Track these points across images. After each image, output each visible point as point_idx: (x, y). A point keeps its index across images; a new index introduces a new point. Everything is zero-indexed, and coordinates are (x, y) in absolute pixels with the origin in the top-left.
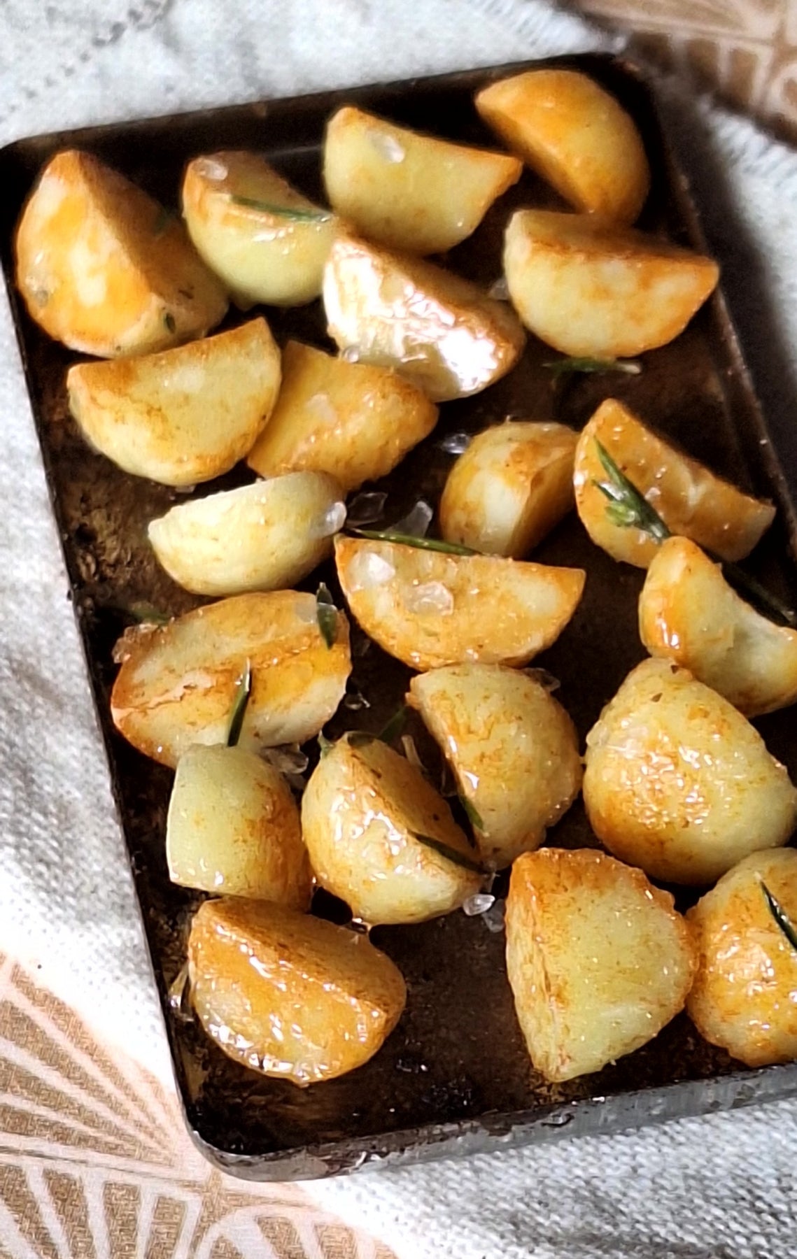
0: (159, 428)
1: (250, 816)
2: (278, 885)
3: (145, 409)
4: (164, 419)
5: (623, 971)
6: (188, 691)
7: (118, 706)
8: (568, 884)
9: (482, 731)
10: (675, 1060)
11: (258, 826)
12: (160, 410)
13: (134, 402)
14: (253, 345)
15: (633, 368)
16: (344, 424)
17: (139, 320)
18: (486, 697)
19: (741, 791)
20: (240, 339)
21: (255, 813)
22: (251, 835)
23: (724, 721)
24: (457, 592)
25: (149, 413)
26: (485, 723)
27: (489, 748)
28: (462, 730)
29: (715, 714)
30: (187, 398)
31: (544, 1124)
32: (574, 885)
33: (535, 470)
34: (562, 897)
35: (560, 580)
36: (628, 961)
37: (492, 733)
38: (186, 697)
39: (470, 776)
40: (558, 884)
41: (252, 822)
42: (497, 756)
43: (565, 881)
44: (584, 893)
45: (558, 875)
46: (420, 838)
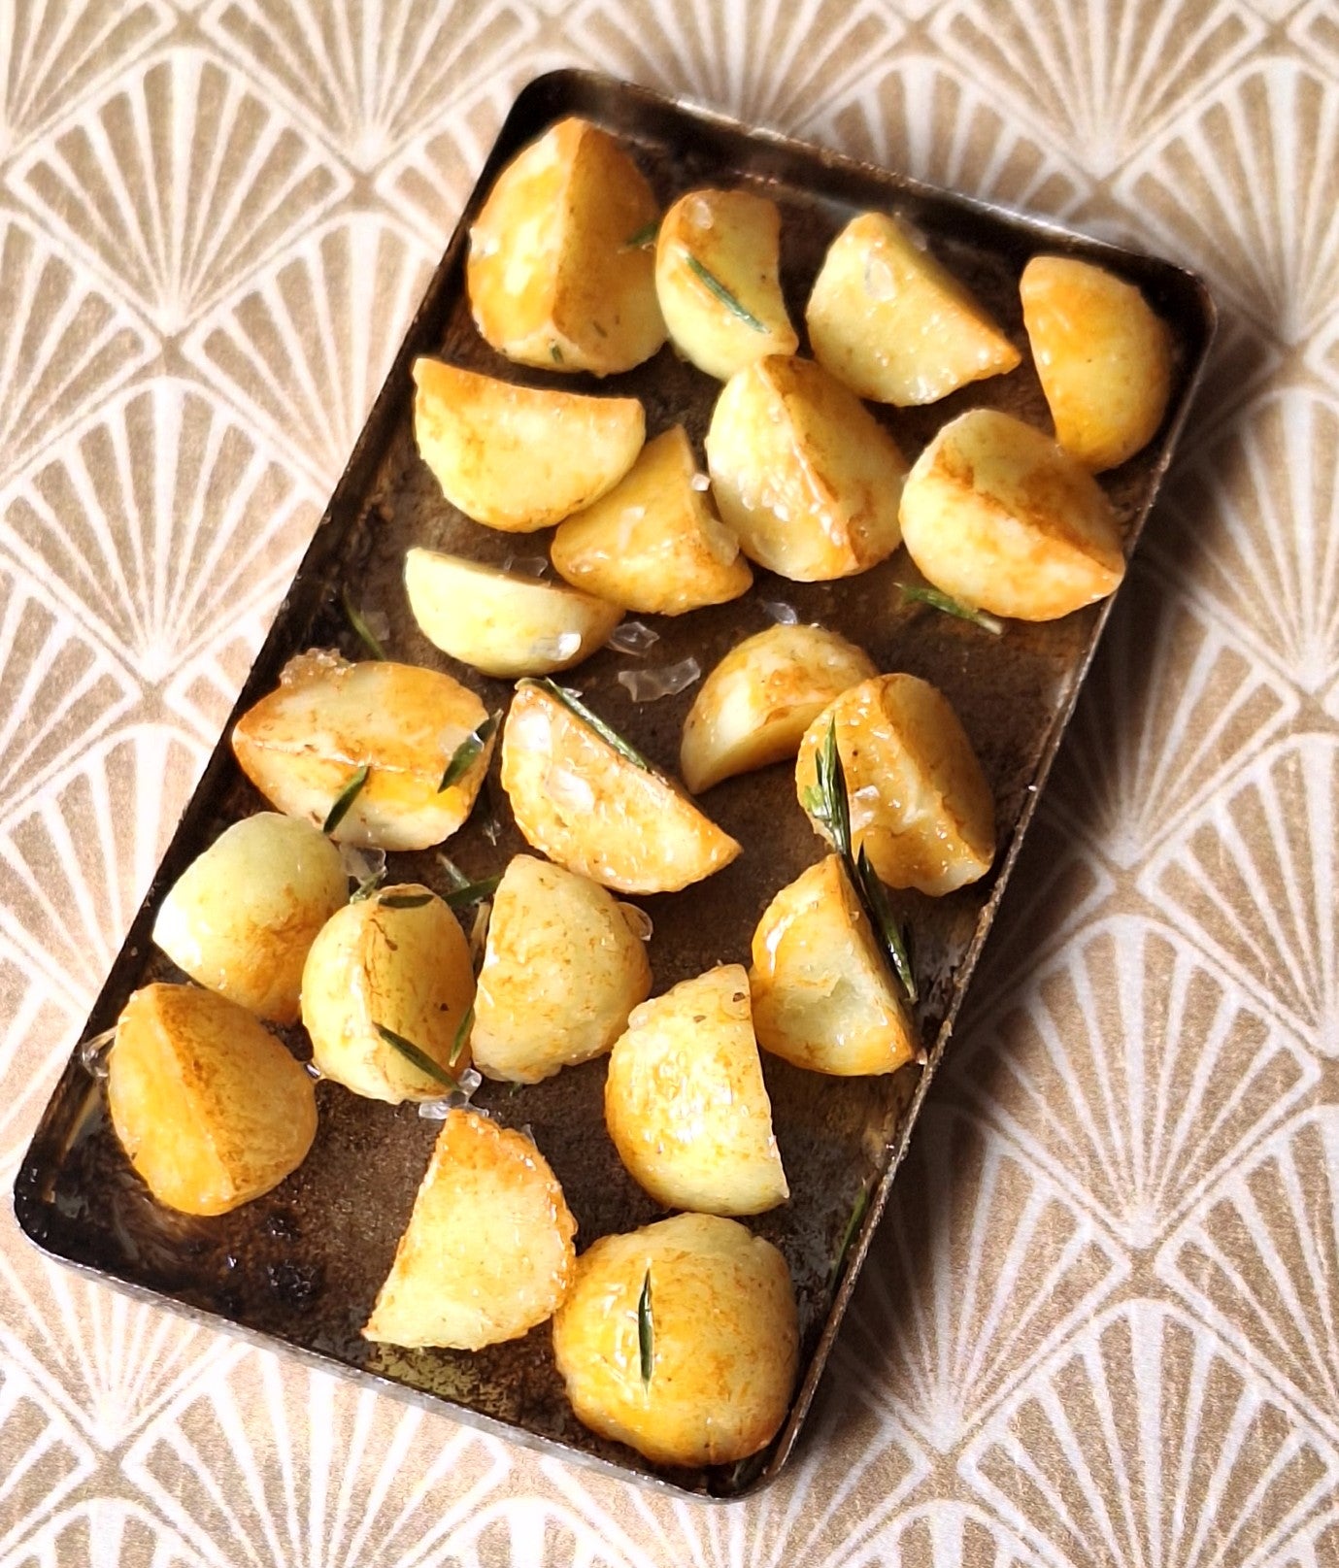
0: (470, 461)
1: (255, 919)
2: (255, 993)
3: (467, 436)
4: (480, 454)
5: (481, 1273)
6: (306, 751)
7: (241, 729)
8: (480, 1163)
9: (522, 959)
10: (516, 1364)
11: (259, 932)
12: (482, 442)
13: (461, 422)
14: (613, 424)
15: (995, 628)
17: (525, 337)
18: (549, 924)
19: (719, 1154)
20: (601, 413)
21: (267, 919)
22: (247, 938)
24: (600, 795)
25: (469, 441)
26: (529, 951)
27: (521, 975)
28: (505, 944)
29: (736, 1070)
30: (516, 444)
32: (486, 1167)
33: (780, 705)
34: (465, 1173)
36: (495, 1267)
37: (531, 962)
38: (304, 756)
39: (488, 997)
40: (470, 1157)
41: (256, 926)
42: (523, 986)
43: (478, 1158)
44: (490, 1179)
45: (475, 1149)
46: (385, 1033)
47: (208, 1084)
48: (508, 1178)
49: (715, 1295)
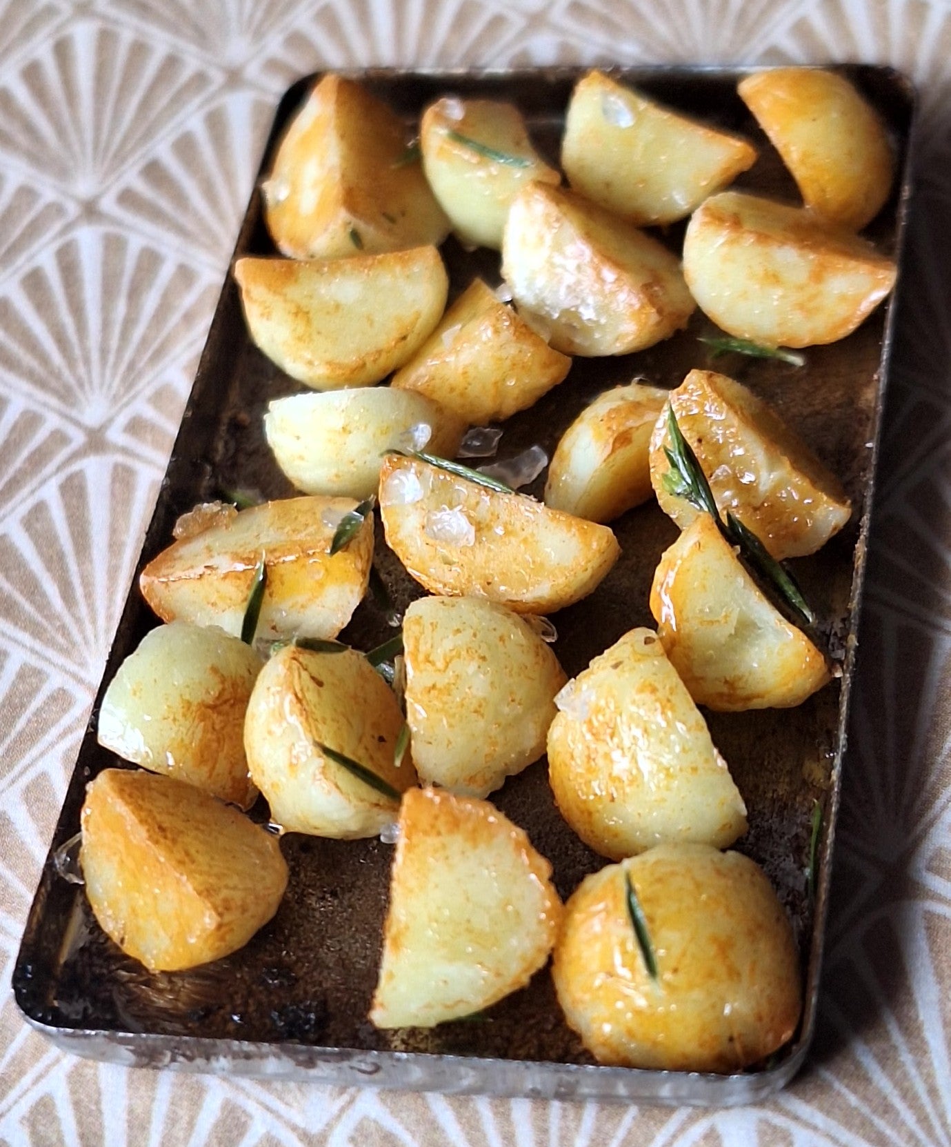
0: (301, 329)
1: (187, 697)
3: (294, 310)
4: (309, 322)
5: (469, 931)
6: (208, 572)
7: (146, 574)
8: (443, 829)
9: (440, 664)
10: (529, 1035)
11: (194, 708)
12: (308, 313)
13: (286, 301)
14: (416, 269)
15: (798, 361)
16: (457, 353)
17: (326, 230)
18: (458, 631)
19: (668, 775)
20: (404, 263)
21: (198, 696)
22: (184, 715)
23: (669, 701)
24: (480, 527)
25: (296, 314)
26: (445, 656)
27: (442, 681)
28: (421, 657)
29: (663, 693)
30: (337, 306)
31: (352, 1068)
32: (451, 832)
33: (622, 429)
34: (432, 841)
35: (584, 533)
36: (482, 922)
37: (450, 666)
38: (205, 577)
39: (418, 707)
40: (433, 826)
41: (189, 704)
42: (447, 690)
43: (441, 825)
44: (457, 842)
45: (436, 817)
46: (327, 752)
47: (174, 841)
48: (473, 837)
49: (699, 886)
